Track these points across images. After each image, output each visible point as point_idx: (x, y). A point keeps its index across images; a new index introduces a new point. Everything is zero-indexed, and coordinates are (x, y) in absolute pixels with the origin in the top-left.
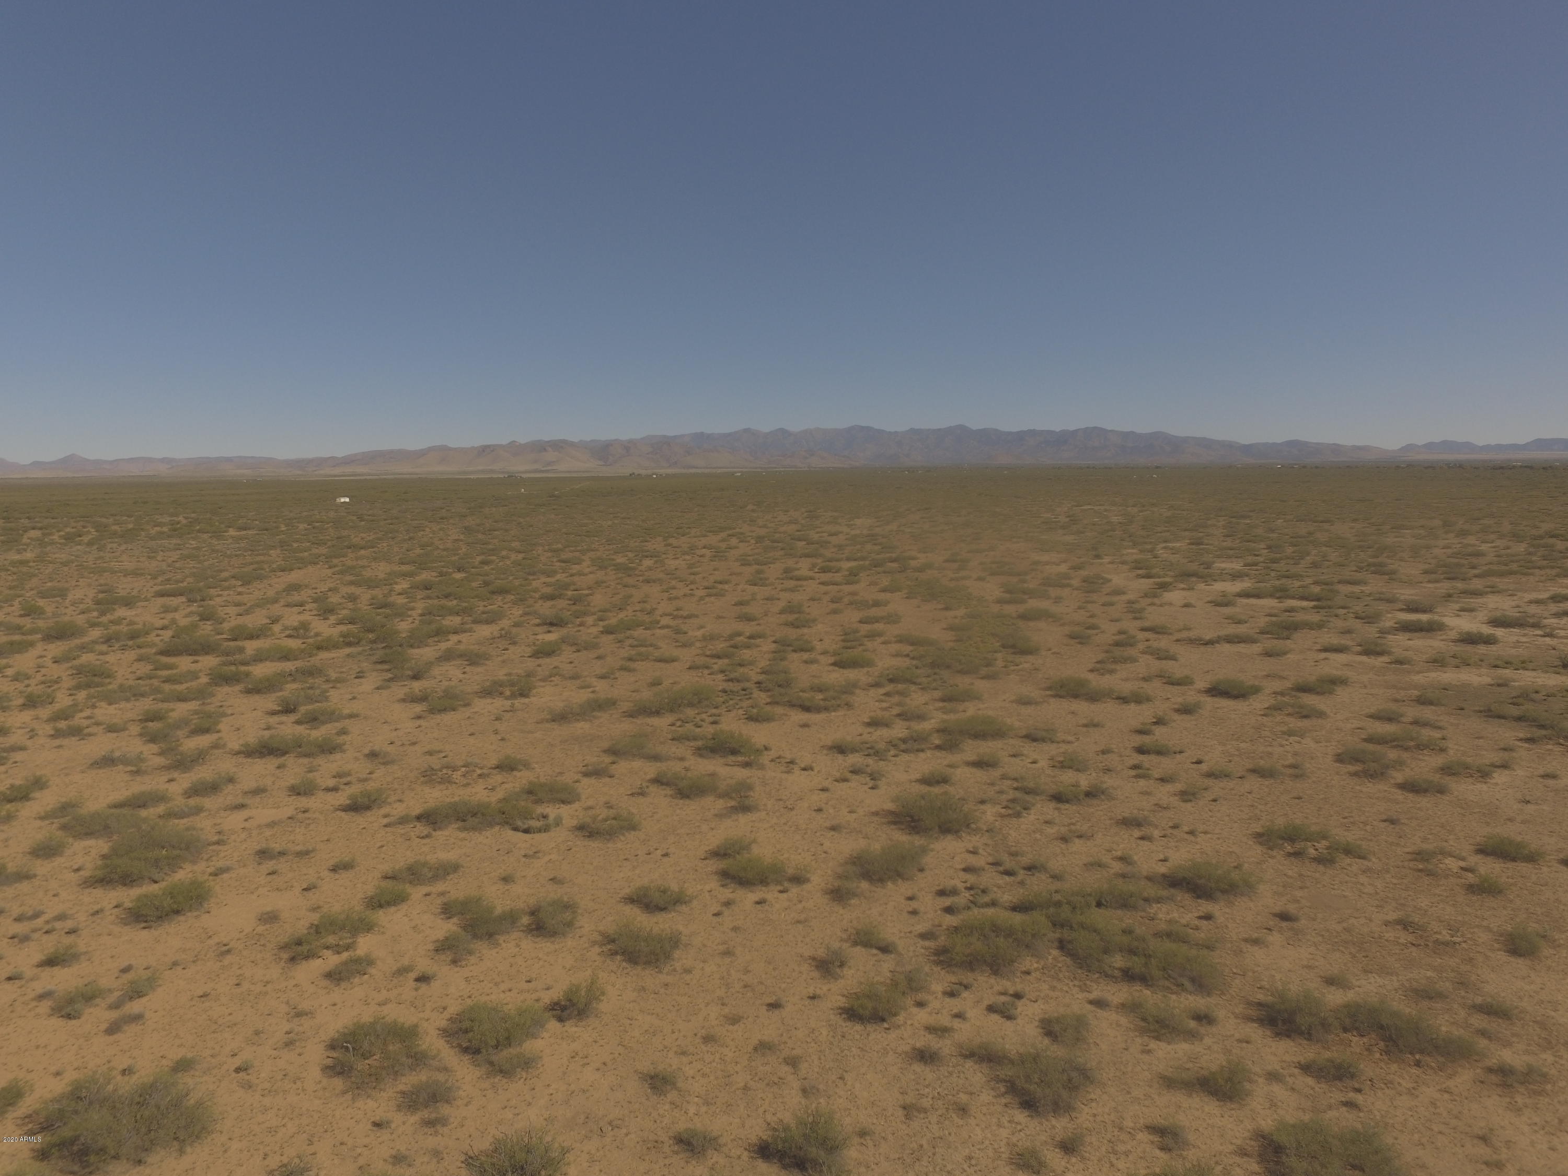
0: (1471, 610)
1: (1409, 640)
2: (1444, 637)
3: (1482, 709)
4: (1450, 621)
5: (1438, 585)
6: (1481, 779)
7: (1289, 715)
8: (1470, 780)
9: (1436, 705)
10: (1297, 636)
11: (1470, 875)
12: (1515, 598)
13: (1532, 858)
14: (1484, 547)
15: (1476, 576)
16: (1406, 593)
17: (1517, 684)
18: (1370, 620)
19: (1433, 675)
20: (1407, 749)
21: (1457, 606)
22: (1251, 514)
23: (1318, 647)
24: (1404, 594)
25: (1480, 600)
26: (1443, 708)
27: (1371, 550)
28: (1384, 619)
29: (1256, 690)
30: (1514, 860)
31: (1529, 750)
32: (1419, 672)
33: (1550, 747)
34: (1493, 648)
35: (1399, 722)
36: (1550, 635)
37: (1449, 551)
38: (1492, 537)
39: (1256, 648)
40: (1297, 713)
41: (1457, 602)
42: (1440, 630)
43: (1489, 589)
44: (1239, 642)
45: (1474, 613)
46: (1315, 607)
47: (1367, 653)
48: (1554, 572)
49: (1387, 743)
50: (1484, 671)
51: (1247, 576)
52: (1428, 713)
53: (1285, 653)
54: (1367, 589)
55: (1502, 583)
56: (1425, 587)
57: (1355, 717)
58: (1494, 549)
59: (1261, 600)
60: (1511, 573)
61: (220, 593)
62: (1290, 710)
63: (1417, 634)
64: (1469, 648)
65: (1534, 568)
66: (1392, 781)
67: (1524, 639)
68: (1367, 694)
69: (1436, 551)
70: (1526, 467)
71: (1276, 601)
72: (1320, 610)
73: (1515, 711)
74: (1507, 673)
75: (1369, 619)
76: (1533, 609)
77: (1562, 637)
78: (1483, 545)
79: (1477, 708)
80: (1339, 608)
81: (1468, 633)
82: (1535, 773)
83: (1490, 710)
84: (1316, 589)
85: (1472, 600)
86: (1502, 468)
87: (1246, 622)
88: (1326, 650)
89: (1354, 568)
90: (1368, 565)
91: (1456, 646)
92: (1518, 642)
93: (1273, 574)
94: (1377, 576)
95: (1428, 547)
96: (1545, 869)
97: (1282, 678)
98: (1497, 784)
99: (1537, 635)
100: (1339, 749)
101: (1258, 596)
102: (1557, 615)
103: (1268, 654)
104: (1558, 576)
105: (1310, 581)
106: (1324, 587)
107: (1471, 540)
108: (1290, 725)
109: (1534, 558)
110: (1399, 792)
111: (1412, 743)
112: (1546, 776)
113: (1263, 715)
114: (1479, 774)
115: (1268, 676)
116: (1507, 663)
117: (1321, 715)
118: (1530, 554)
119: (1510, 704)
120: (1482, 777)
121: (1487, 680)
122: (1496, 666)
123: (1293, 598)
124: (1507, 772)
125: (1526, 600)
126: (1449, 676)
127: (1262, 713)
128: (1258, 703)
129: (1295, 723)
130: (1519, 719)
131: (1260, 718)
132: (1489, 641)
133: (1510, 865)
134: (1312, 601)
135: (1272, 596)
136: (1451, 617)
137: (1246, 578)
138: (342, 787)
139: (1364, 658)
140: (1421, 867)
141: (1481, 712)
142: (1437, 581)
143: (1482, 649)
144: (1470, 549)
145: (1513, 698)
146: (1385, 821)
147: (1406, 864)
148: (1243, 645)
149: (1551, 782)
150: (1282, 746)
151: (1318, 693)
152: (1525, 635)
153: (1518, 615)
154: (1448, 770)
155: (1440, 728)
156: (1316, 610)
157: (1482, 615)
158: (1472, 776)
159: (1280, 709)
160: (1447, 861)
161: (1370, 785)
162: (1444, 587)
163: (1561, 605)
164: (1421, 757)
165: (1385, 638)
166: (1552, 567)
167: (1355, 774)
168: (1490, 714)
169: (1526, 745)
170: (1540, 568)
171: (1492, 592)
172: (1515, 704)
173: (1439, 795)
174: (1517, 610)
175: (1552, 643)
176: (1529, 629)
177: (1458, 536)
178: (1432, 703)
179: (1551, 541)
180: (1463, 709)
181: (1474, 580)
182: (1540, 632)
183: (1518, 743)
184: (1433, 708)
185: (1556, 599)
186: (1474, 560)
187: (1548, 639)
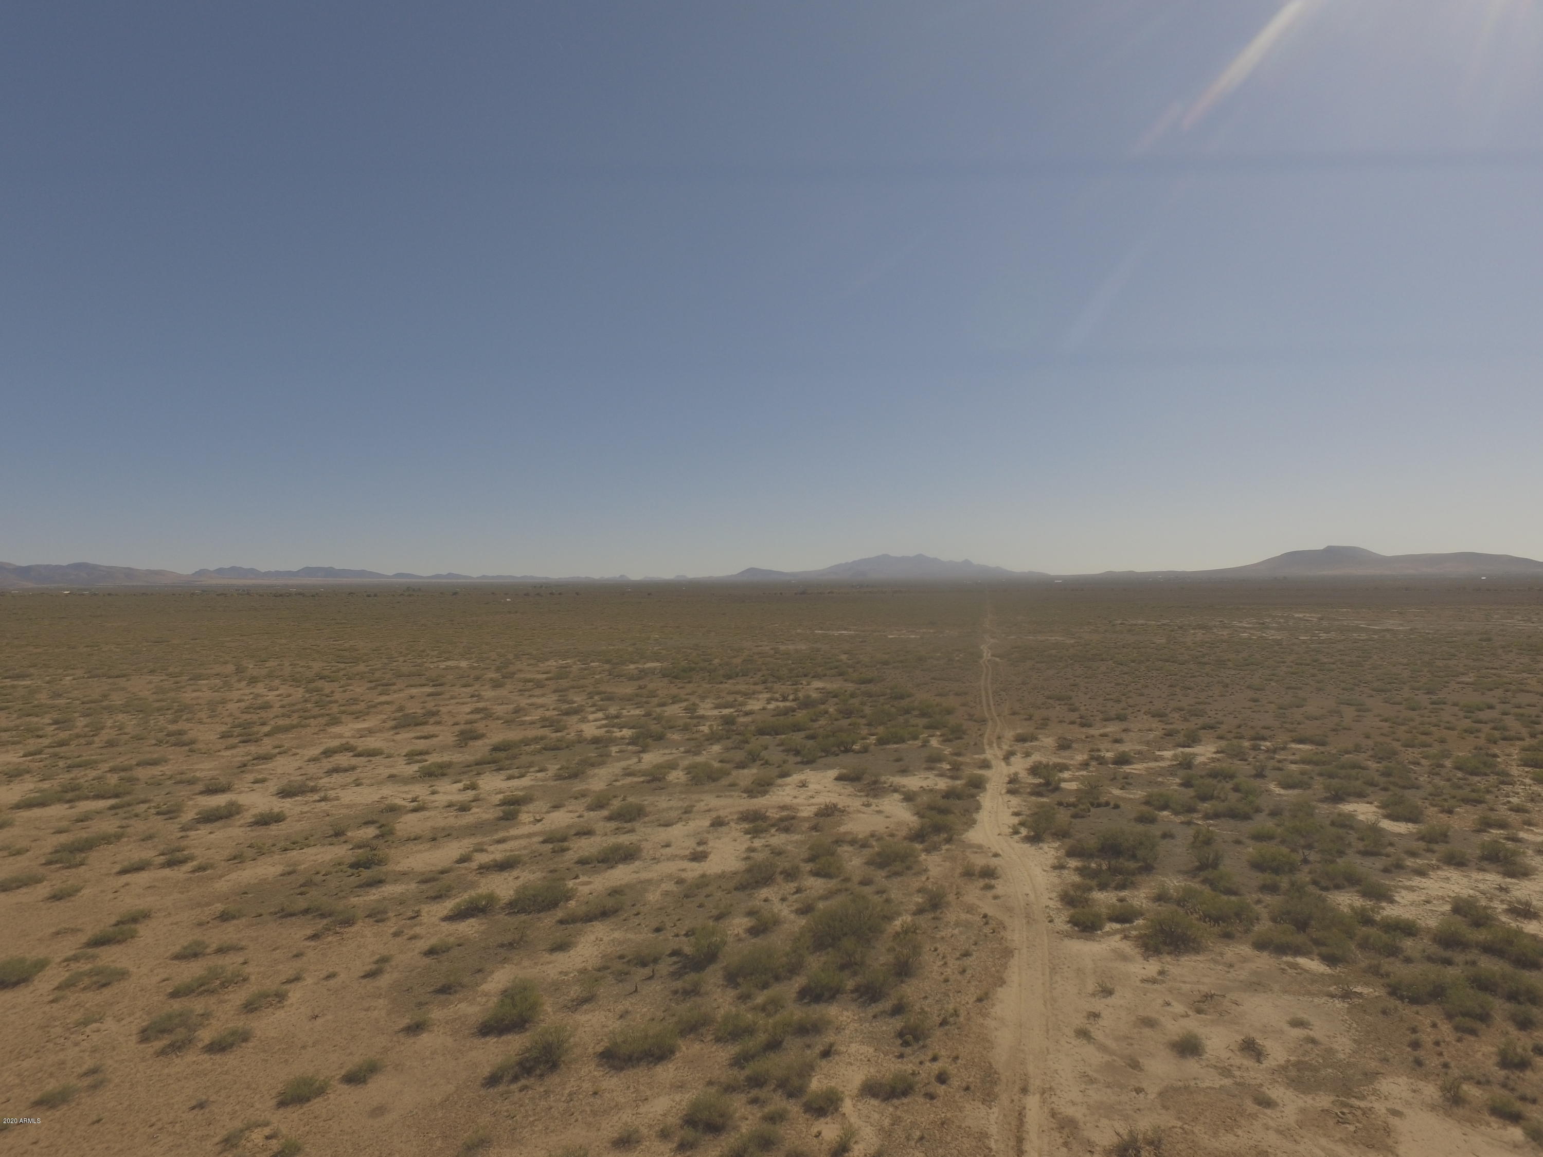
0: (263, 781)
1: (211, 833)
2: (242, 821)
3: (276, 909)
4: (243, 799)
5: (234, 751)
6: (279, 1005)
7: (84, 989)
8: (270, 1010)
9: (238, 918)
10: (94, 856)
11: (274, 1141)
12: (298, 757)
13: (321, 1091)
14: (271, 696)
15: (267, 735)
16: (206, 769)
17: (303, 867)
18: (171, 815)
19: (233, 876)
20: (212, 992)
21: (251, 778)
23: (118, 868)
24: (202, 770)
25: (270, 765)
26: (244, 920)
27: (169, 712)
28: (185, 809)
29: (41, 965)
30: (308, 1100)
31: (315, 949)
32: (221, 877)
33: (330, 939)
34: (282, 825)
35: (204, 955)
36: (324, 799)
37: (243, 705)
38: (277, 682)
39: (43, 890)
40: (95, 983)
41: (251, 772)
42: (238, 813)
43: (277, 750)
44: (18, 887)
45: (266, 784)
46: (112, 808)
47: (170, 864)
48: (324, 720)
49: (193, 991)
50: (276, 857)
51: (28, 772)
52: (229, 933)
53: (78, 890)
54: (167, 769)
55: (286, 740)
56: (223, 757)
57: (160, 964)
58: (279, 698)
59: (47, 809)
60: (294, 727)
62: (86, 981)
63: (218, 824)
64: (262, 831)
65: (310, 718)
66: (200, 1045)
67: (306, 809)
68: (172, 924)
69: (230, 706)
70: (300, 594)
71: (67, 806)
72: (117, 811)
73: (302, 903)
74: (295, 855)
75: (170, 813)
76: (312, 769)
77: (333, 799)
78: (271, 693)
79: (272, 910)
80: (138, 803)
81: (261, 815)
82: (321, 976)
83: (283, 909)
84: (113, 779)
85: (263, 767)
86: (281, 595)
87: (28, 851)
88: (124, 872)
89: (154, 742)
90: (168, 735)
91: (252, 831)
92: (302, 813)
93: (61, 764)
94: (178, 749)
95: (224, 702)
96: (332, 1096)
97: (74, 931)
98: (292, 1004)
99: (315, 801)
100: (144, 1021)
101: (42, 804)
102: (330, 772)
103: (56, 897)
104: (328, 725)
105: (106, 766)
106: (122, 774)
107: (260, 689)
108: (87, 1005)
109: (309, 706)
110: (206, 1056)
111: (218, 982)
112: (329, 977)
113: (52, 1001)
114: (278, 999)
115: (57, 933)
116: (294, 843)
117: (123, 975)
118: (306, 701)
119: (299, 894)
120: (279, 1002)
121: (280, 869)
122: (286, 850)
123: (87, 798)
124: (299, 985)
125: (306, 758)
126: (249, 874)
127: (51, 998)
128: (47, 982)
129: (92, 999)
130: (306, 911)
131: (47, 1008)
132: (278, 818)
133: (306, 1107)
134: (109, 798)
135: (60, 800)
136: (247, 792)
137: (27, 776)
139: (167, 872)
141: (276, 913)
142: (233, 747)
143: (274, 829)
144: (260, 701)
145: (301, 886)
146: (193, 1108)
148: (24, 890)
149: (332, 982)
150: (76, 1044)
151: (119, 942)
152: (307, 803)
153: (299, 778)
154: (250, 1006)
155: (242, 949)
156: (113, 812)
157: (273, 786)
158: (271, 1005)
159: (74, 985)
160: (253, 1135)
161: (177, 1061)
162: (241, 753)
163: (331, 759)
164: (226, 997)
165: (187, 836)
166: (322, 715)
167: (162, 1052)
168: (285, 914)
169: (313, 943)
170: (314, 717)
171: (280, 753)
172: (301, 894)
173: (244, 1044)
174: (299, 772)
175: (326, 808)
176: (309, 794)
177: (248, 685)
178: (234, 917)
179: (320, 684)
180: (261, 915)
181: (266, 740)
182: (316, 797)
183: (308, 943)
184: (235, 922)
185: (328, 753)
186: (263, 714)
187: (323, 803)
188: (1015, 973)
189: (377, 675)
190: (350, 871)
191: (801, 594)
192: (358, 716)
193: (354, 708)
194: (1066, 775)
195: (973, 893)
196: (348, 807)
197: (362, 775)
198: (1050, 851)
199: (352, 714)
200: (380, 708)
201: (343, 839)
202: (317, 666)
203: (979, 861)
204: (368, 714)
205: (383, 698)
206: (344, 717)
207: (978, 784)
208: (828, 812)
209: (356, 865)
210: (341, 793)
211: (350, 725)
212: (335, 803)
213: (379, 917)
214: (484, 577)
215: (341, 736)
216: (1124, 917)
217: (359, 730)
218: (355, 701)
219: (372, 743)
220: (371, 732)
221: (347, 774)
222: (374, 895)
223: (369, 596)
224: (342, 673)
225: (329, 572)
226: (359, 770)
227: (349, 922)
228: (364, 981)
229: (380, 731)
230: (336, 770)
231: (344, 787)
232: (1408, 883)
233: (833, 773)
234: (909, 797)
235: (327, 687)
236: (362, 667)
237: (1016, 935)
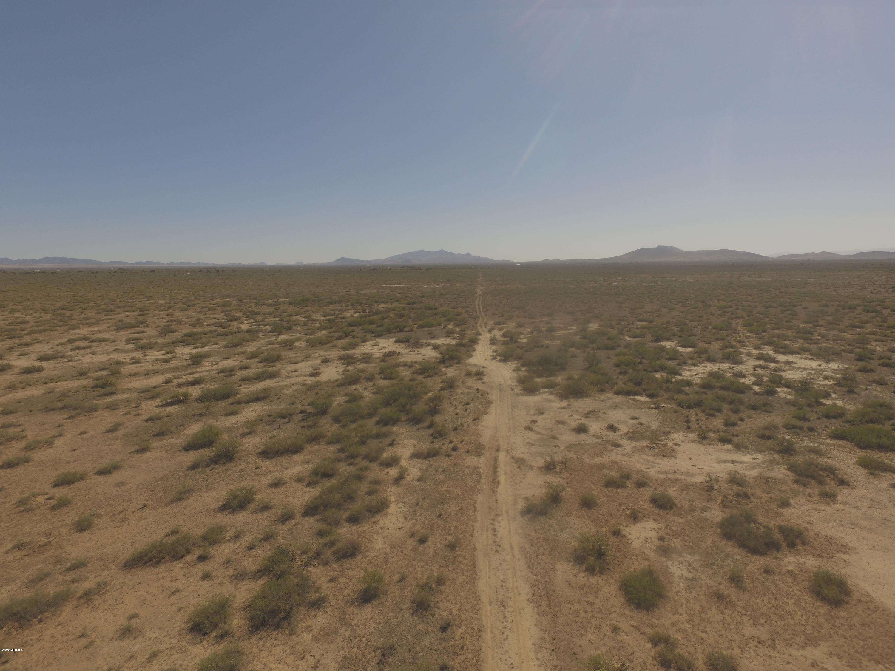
0: (26, 354)
2: (13, 373)
3: (42, 408)
6: (48, 447)
8: (43, 449)
9: (15, 413)
11: (52, 501)
12: (49, 344)
13: (82, 478)
14: (27, 318)
15: (26, 335)
17: (58, 390)
19: (10, 396)
21: (18, 353)
25: (31, 348)
26: (19, 414)
30: (73, 483)
31: (71, 423)
33: (81, 418)
34: (42, 373)
36: (71, 361)
37: (7, 322)
38: (31, 312)
41: (17, 351)
42: (10, 369)
43: (35, 341)
45: (28, 356)
48: (67, 327)
50: (39, 387)
52: (11, 419)
55: (40, 337)
60: (45, 330)
64: (29, 376)
65: (57, 326)
67: (58, 365)
70: (42, 272)
73: (59, 404)
74: (53, 385)
76: (60, 348)
77: (77, 361)
79: (39, 408)
81: (27, 368)
83: (46, 408)
86: (29, 273)
92: (55, 367)
96: (89, 481)
98: (58, 446)
102: (73, 350)
104: (69, 329)
107: (19, 314)
111: (4, 439)
112: (82, 433)
116: (51, 380)
118: (53, 319)
121: (42, 391)
122: (46, 383)
124: (62, 438)
125: (56, 344)
126: (20, 394)
130: (63, 408)
132: (39, 369)
133: (72, 486)
140: (22, 509)
141: (42, 410)
143: (36, 375)
144: (19, 320)
147: (13, 511)
149: (84, 436)
152: (58, 363)
153: (53, 353)
154: (29, 448)
155: (20, 425)
157: (33, 356)
158: (43, 447)
160: (37, 499)
163: (73, 344)
164: (11, 445)
166: (66, 325)
168: (48, 410)
169: (69, 421)
170: (59, 326)
171: (36, 343)
172: (59, 401)
173: (26, 464)
174: (51, 350)
175: (72, 364)
176: (60, 359)
177: (10, 313)
178: (12, 413)
179: (63, 311)
180: (31, 411)
181: (25, 337)
182: (66, 360)
183: (65, 421)
184: (13, 415)
185: (70, 341)
186: (23, 326)
187: (70, 363)
188: (493, 409)
189: (102, 307)
190: (92, 390)
191: (373, 270)
192: (90, 325)
193: (88, 321)
194: (521, 337)
195: (471, 382)
196: (87, 364)
197: (96, 350)
198: (512, 365)
199: (87, 324)
200: (105, 321)
201: (86, 377)
202: (59, 304)
203: (474, 370)
204: (97, 324)
205: (107, 317)
206: (81, 326)
207: (474, 341)
208: (391, 354)
209: (96, 387)
210: (83, 359)
211: (86, 329)
212: (79, 362)
213: (113, 407)
214: (171, 263)
215: (79, 334)
216: (550, 386)
217: (91, 331)
218: (87, 319)
219: (101, 336)
220: (100, 331)
221: (86, 350)
222: (109, 399)
223: (93, 273)
224: (77, 307)
226: (93, 348)
227: (94, 409)
228: (106, 434)
229: (107, 331)
230: (78, 348)
231: (83, 355)
232: (688, 369)
233: (392, 340)
234: (436, 347)
235: (68, 313)
236: (91, 304)
237: (494, 395)
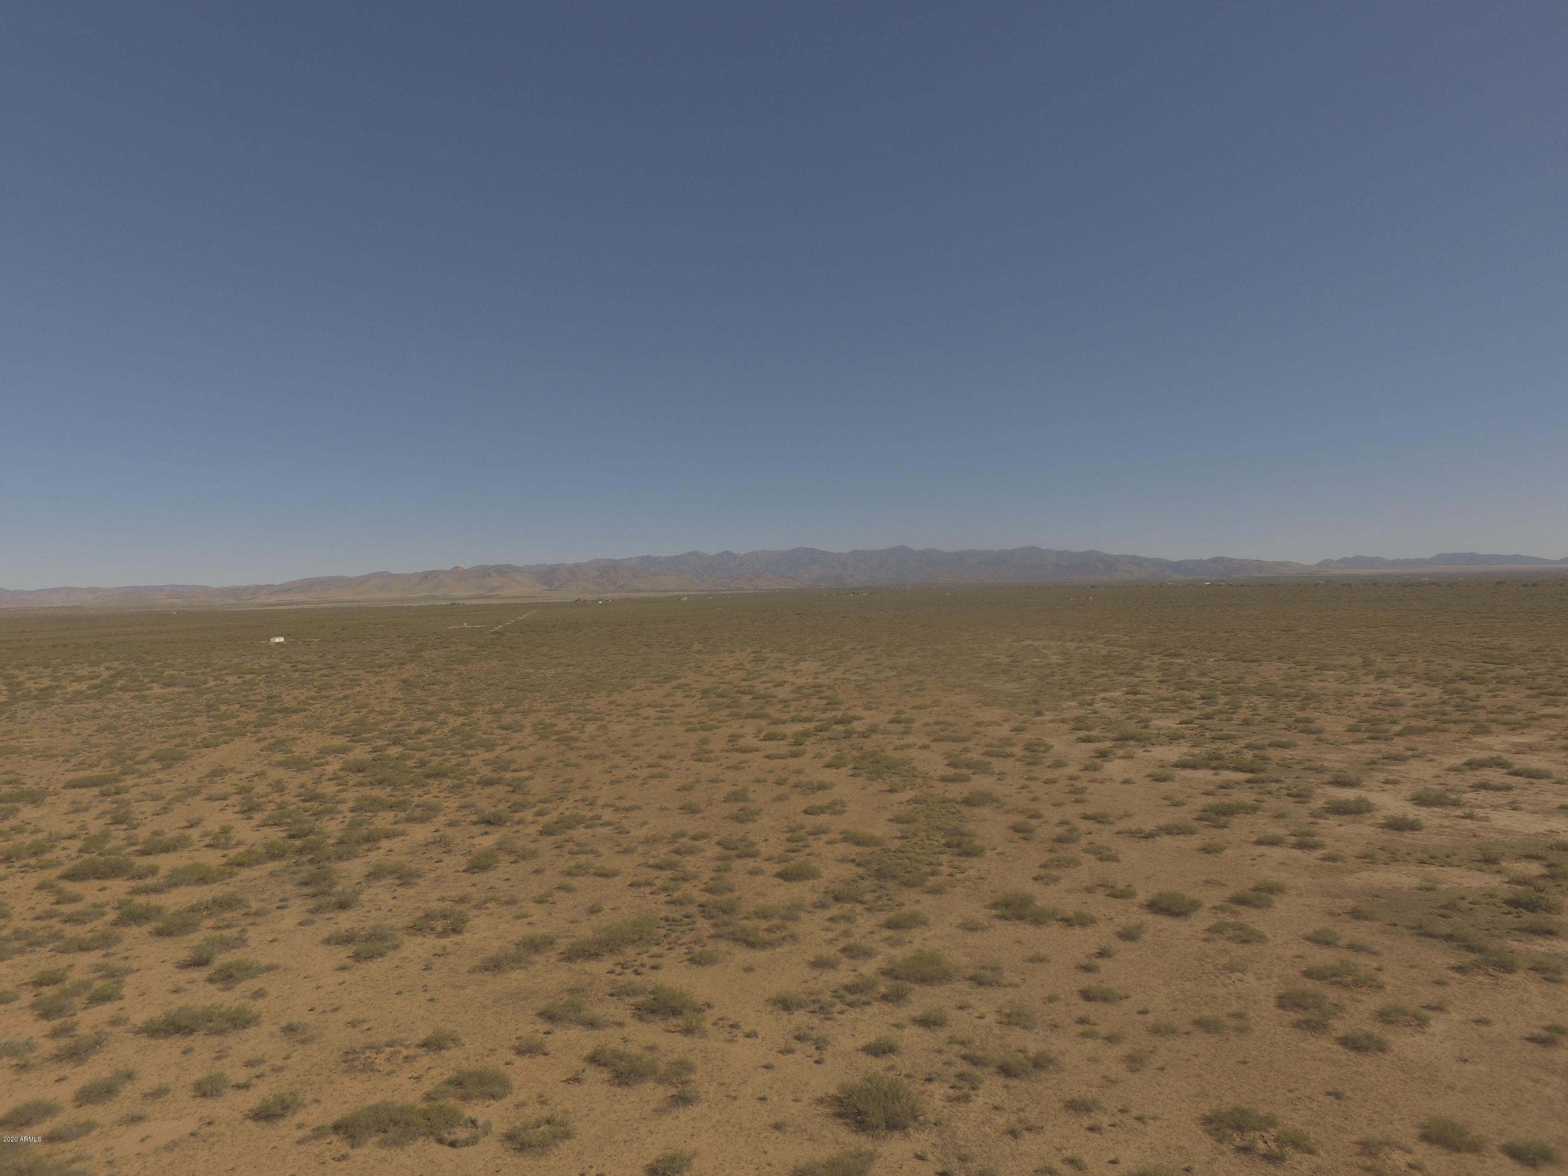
1: (1340, 825)
4: (1374, 797)
5: (1362, 747)
7: (1230, 939)
10: (1235, 821)
16: (1333, 760)
18: (1300, 799)
20: (1345, 986)
22: (1184, 651)
23: (1254, 838)
24: (1330, 760)
27: (1297, 699)
28: (1314, 796)
29: (1196, 905)
32: (1351, 872)
35: (1336, 946)
39: (1195, 841)
40: (1238, 937)
44: (1178, 834)
46: (1249, 781)
47: (1301, 846)
49: (1325, 978)
51: (1183, 738)
53: (1223, 849)
54: (1296, 754)
56: (1350, 750)
57: (1294, 940)
58: (1411, 696)
59: (1197, 771)
61: (138, 781)
62: (1231, 933)
63: (1346, 817)
66: (1334, 1034)
68: (1304, 905)
69: (1358, 699)
71: (1212, 772)
72: (1253, 785)
75: (1301, 797)
78: (1401, 690)
80: (1271, 782)
82: (1470, 1017)
84: (1249, 755)
85: (1395, 768)
87: (1184, 804)
88: (1260, 843)
89: (1284, 726)
90: (1296, 721)
91: (1383, 833)
93: (1207, 734)
94: (1305, 735)
95: (1350, 694)
97: (1221, 884)
99: (1457, 817)
100: (1281, 988)
101: (1194, 767)
103: (1206, 850)
105: (1242, 743)
106: (1256, 752)
108: (1233, 954)
109: (1448, 708)
110: (1339, 1048)
113: (1205, 940)
114: (1417, 1022)
115: (1207, 882)
117: (1261, 938)
119: (1439, 915)
120: (1419, 1025)
123: (1228, 768)
127: (1204, 936)
128: (1201, 921)
129: (1236, 950)
131: (1201, 944)
134: (1246, 772)
135: (1207, 766)
136: (1378, 791)
137: (1182, 741)
138: (254, 1081)
139: (1298, 853)
142: (1361, 742)
145: (1441, 907)
146: (1329, 1094)
148: (1182, 837)
150: (1225, 986)
151: (1257, 907)
156: (1249, 785)
159: (1221, 932)
161: (1313, 1040)
162: (1370, 750)
165: (1317, 823)
167: (1297, 1025)
225: (1472, 558)
